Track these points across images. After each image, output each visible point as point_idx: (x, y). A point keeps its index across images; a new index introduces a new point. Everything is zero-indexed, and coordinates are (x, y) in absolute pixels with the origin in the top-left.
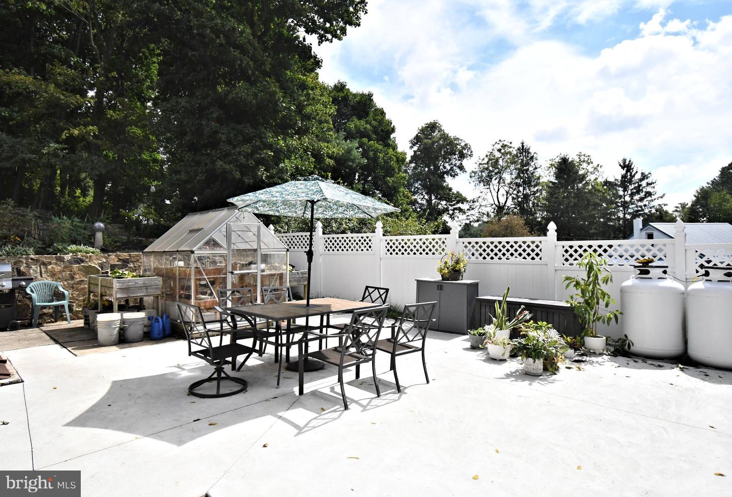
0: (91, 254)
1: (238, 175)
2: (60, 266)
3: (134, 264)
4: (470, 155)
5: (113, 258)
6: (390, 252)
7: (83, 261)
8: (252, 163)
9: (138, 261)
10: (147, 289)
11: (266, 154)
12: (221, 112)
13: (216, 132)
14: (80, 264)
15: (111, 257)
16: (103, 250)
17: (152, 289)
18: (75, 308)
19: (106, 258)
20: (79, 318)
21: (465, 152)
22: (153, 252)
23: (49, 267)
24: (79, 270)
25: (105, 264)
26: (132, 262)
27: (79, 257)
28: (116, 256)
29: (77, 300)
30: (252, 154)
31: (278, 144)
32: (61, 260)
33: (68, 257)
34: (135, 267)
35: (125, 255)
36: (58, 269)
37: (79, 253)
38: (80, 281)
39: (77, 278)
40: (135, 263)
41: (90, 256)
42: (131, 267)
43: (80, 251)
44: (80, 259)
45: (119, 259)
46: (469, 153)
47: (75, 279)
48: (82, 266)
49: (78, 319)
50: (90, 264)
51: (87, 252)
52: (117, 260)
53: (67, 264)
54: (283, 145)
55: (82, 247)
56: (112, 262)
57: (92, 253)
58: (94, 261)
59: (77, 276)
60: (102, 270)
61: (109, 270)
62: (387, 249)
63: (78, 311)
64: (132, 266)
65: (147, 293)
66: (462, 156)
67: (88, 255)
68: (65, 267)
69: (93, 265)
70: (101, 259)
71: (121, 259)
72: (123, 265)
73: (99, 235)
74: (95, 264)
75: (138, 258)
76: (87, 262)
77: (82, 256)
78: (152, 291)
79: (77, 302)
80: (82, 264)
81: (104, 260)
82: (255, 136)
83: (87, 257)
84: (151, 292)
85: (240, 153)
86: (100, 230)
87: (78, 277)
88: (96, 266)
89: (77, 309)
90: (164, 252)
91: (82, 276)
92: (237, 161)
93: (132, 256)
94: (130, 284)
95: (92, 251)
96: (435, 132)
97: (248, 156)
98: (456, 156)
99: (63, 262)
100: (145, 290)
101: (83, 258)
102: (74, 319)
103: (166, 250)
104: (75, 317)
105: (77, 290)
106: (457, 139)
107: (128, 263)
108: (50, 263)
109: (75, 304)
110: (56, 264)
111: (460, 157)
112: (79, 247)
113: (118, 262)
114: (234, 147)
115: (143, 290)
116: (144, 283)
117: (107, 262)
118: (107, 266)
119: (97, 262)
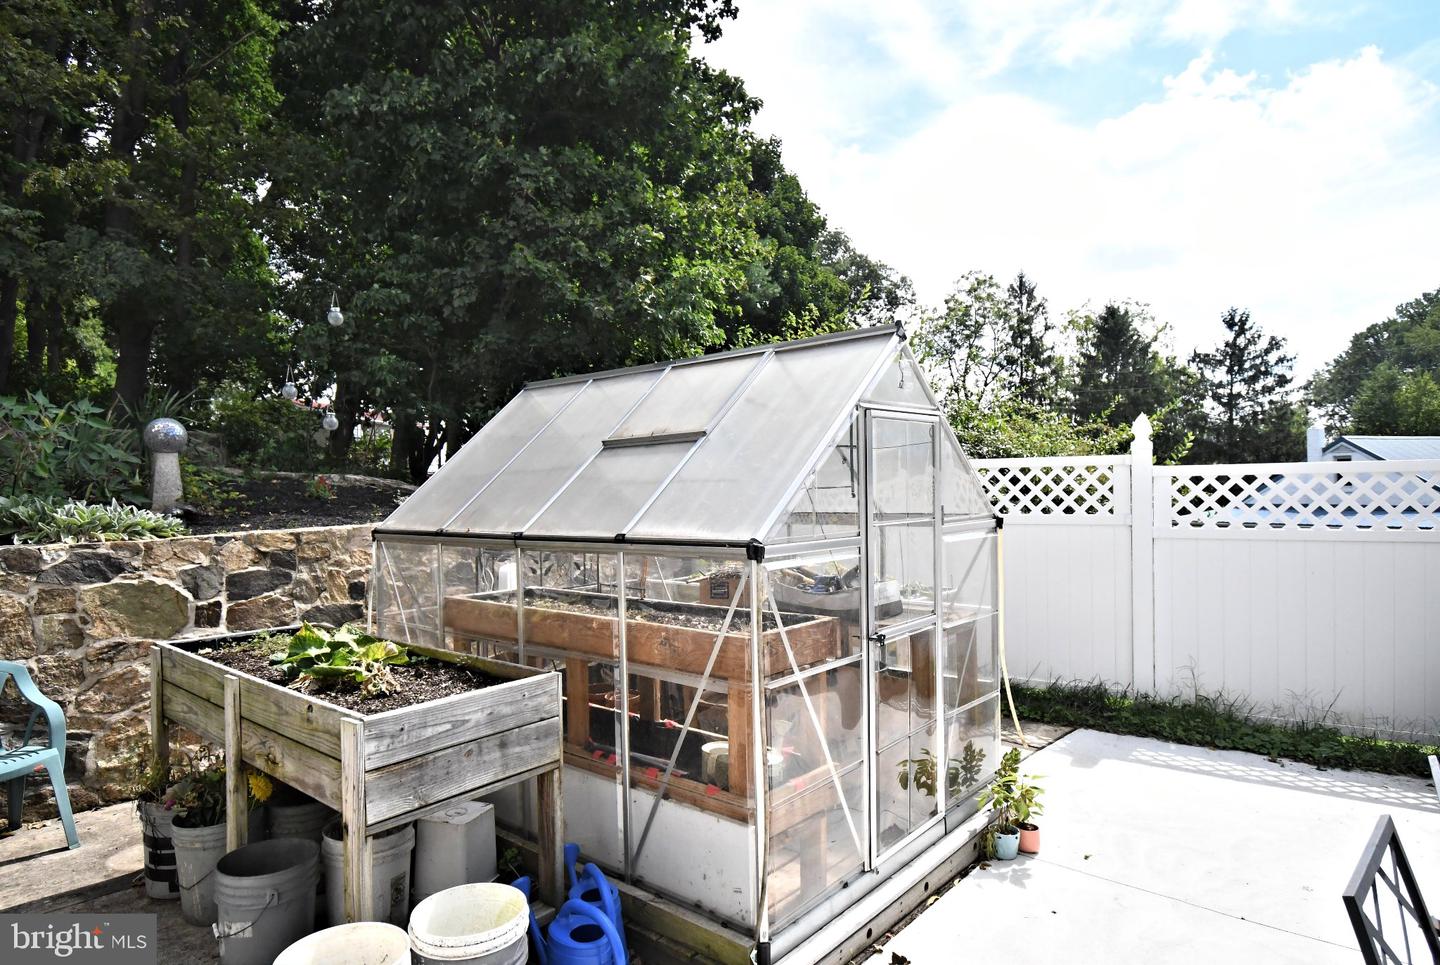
0: (148, 538)
3: (312, 570)
4: (910, 301)
5: (237, 551)
7: (118, 568)
8: (604, 260)
9: (326, 556)
10: (503, 745)
14: (107, 580)
15: (230, 545)
16: (193, 520)
18: (95, 761)
19: (210, 552)
20: (111, 800)
21: (900, 293)
22: (440, 534)
24: (104, 605)
25: (206, 575)
26: (304, 560)
27: (101, 551)
28: (247, 541)
29: (101, 725)
33: (56, 552)
34: (316, 579)
35: (278, 537)
37: (102, 537)
38: (111, 647)
39: (96, 639)
40: (316, 565)
41: (149, 547)
42: (305, 583)
43: (107, 528)
44: (107, 559)
45: (259, 552)
46: (909, 297)
47: (87, 641)
48: (116, 586)
49: (108, 803)
50: (147, 577)
51: (132, 531)
52: (251, 556)
55: (113, 512)
56: (233, 568)
57: (154, 531)
58: (165, 566)
59: (96, 630)
60: (196, 597)
61: (222, 598)
63: (108, 770)
64: (305, 576)
65: (505, 766)
66: (893, 302)
67: (140, 542)
69: (159, 581)
70: (191, 556)
71: (265, 554)
72: (272, 574)
73: (168, 466)
74: (167, 575)
75: (325, 546)
76: (137, 569)
77: (114, 547)
78: (524, 749)
79: (101, 734)
80: (117, 580)
81: (205, 561)
83: (136, 551)
84: (520, 758)
86: (169, 445)
87: (100, 635)
88: (172, 584)
89: (102, 764)
90: (519, 537)
91: (117, 629)
93: (304, 539)
94: (429, 732)
95: (152, 524)
96: (836, 252)
98: (881, 301)
100: (497, 754)
101: (121, 553)
102: (92, 806)
103: (526, 530)
104: (95, 796)
105: (99, 685)
106: (883, 266)
107: (293, 567)
109: (91, 745)
111: (890, 303)
112: (99, 510)
113: (255, 563)
115: (481, 766)
116: (493, 718)
117: (216, 567)
118: (215, 580)
119: (175, 567)
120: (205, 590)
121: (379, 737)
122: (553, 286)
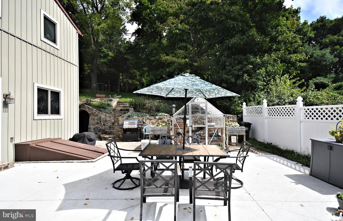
1: (233, 80)
2: (155, 120)
6: (307, 117)
8: (241, 73)
10: (161, 131)
11: (249, 67)
12: (228, 52)
13: (225, 62)
14: (161, 120)
17: (163, 131)
19: (170, 118)
23: (152, 121)
30: (241, 69)
31: (257, 60)
32: (155, 118)
33: (157, 117)
36: (154, 121)
37: (161, 116)
44: (161, 118)
50: (164, 120)
53: (157, 120)
54: (259, 61)
55: (163, 114)
62: (305, 115)
65: (161, 133)
68: (157, 121)
69: (165, 120)
74: (166, 120)
78: (163, 132)
81: (169, 119)
82: (244, 60)
83: (164, 117)
85: (235, 70)
86: (174, 107)
92: (233, 73)
94: (155, 129)
95: (166, 115)
97: (239, 70)
99: (156, 119)
100: (160, 132)
108: (152, 119)
110: (154, 120)
114: (233, 67)
115: (159, 132)
116: (160, 129)
117: (170, 119)
118: (170, 121)
119: (166, 119)
120: (169, 122)
121: (151, 128)
122: (230, 80)
